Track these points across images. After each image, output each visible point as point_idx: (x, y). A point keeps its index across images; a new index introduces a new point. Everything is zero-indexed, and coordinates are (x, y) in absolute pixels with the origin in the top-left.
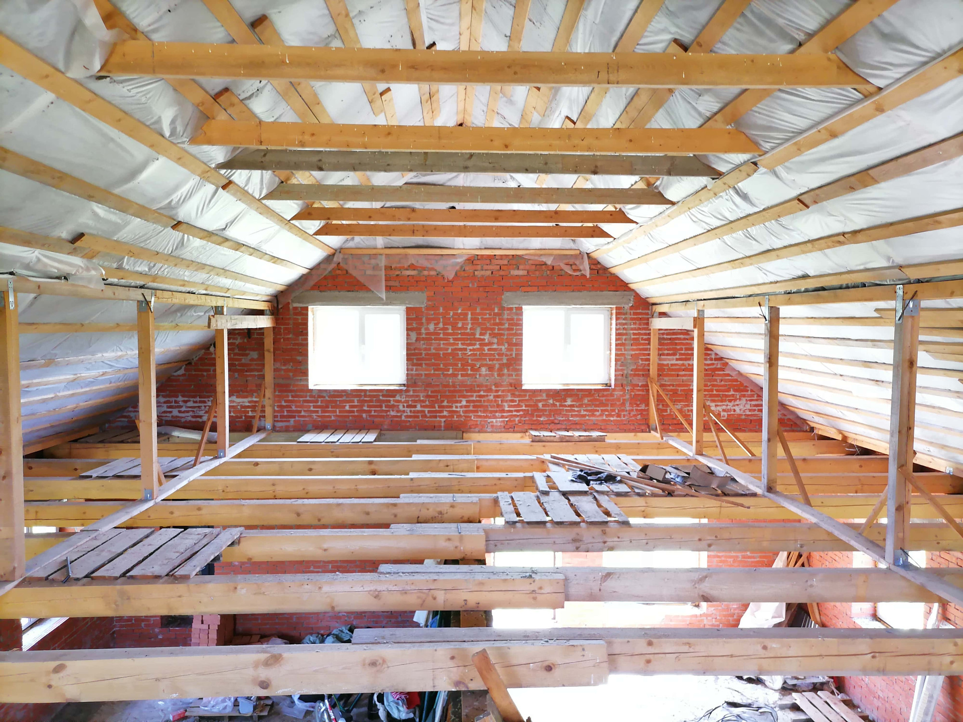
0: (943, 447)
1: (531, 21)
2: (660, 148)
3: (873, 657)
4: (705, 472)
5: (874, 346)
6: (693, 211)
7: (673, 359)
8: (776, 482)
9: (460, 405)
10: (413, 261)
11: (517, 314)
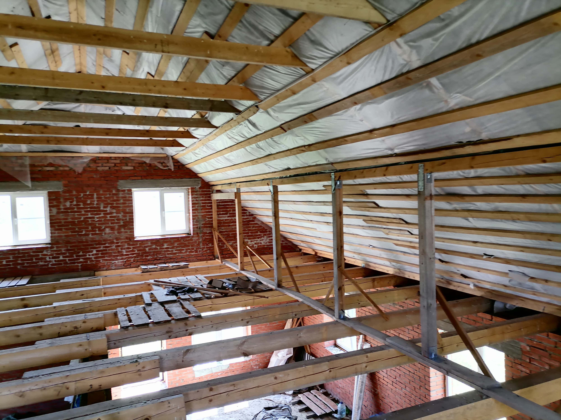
0: (360, 254)
1: (117, 10)
2: (203, 95)
3: (330, 371)
4: (244, 280)
5: (325, 205)
6: (228, 132)
7: (225, 217)
8: (282, 281)
9: (92, 253)
10: (51, 161)
11: (129, 194)
